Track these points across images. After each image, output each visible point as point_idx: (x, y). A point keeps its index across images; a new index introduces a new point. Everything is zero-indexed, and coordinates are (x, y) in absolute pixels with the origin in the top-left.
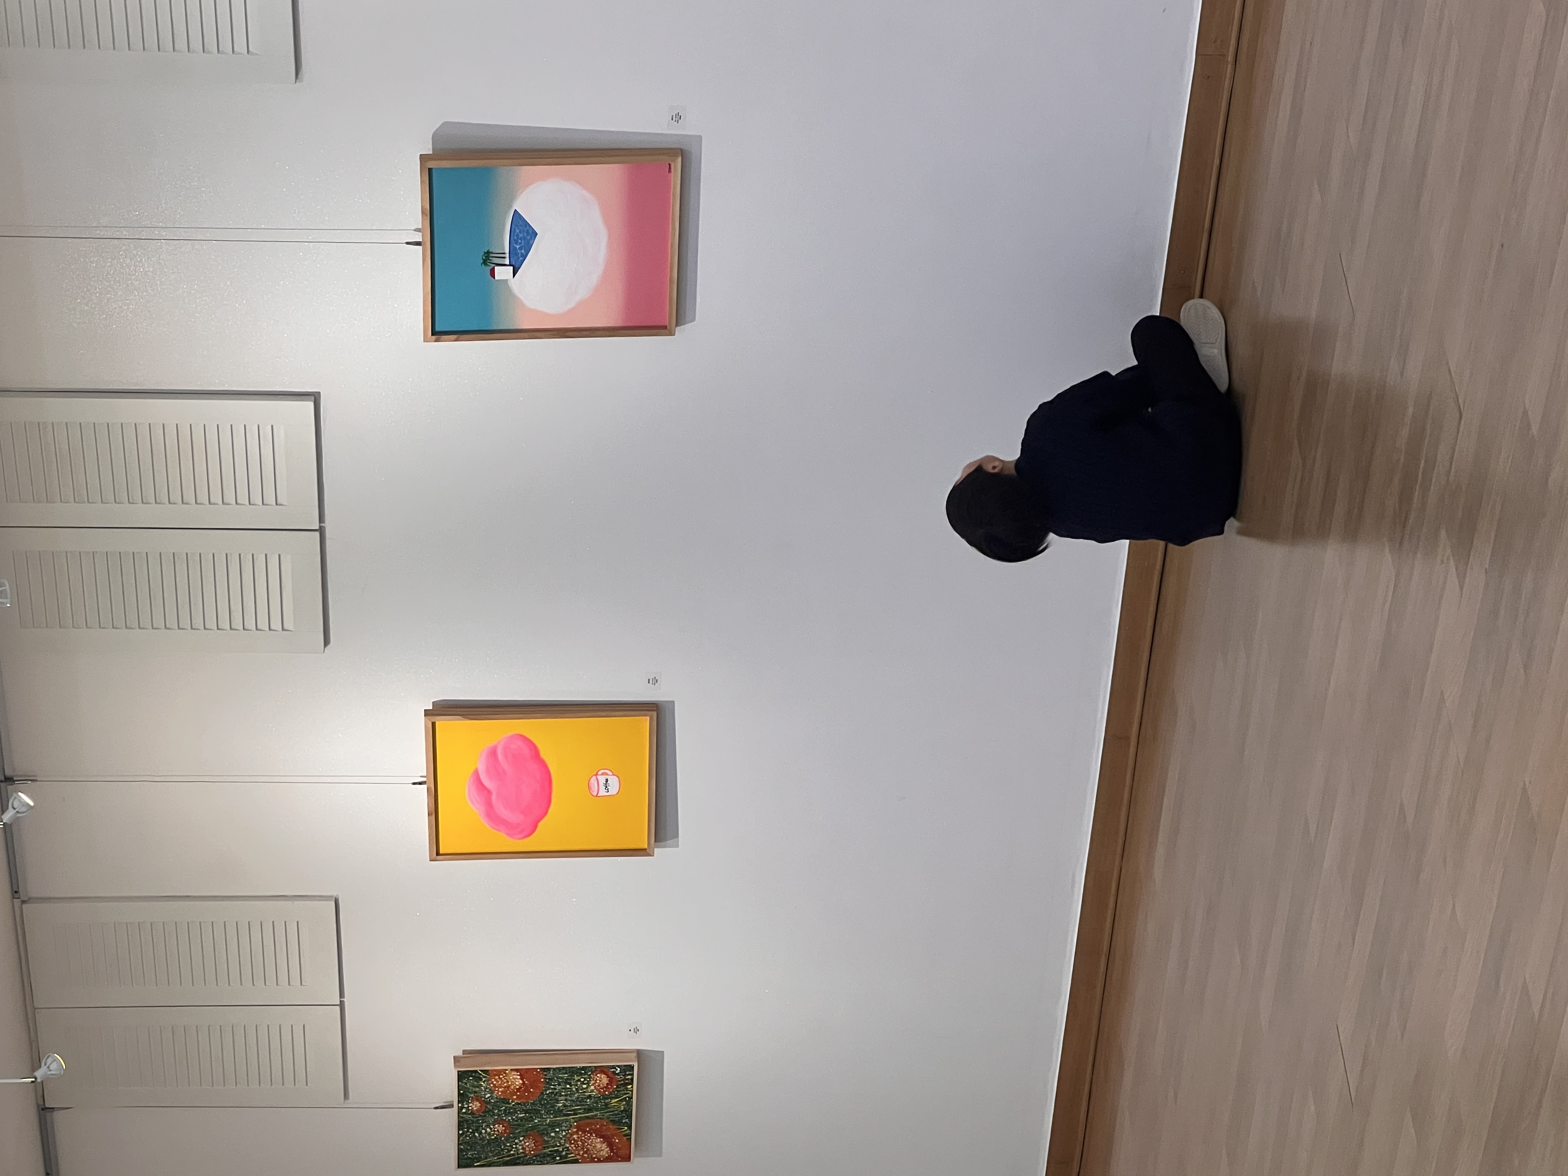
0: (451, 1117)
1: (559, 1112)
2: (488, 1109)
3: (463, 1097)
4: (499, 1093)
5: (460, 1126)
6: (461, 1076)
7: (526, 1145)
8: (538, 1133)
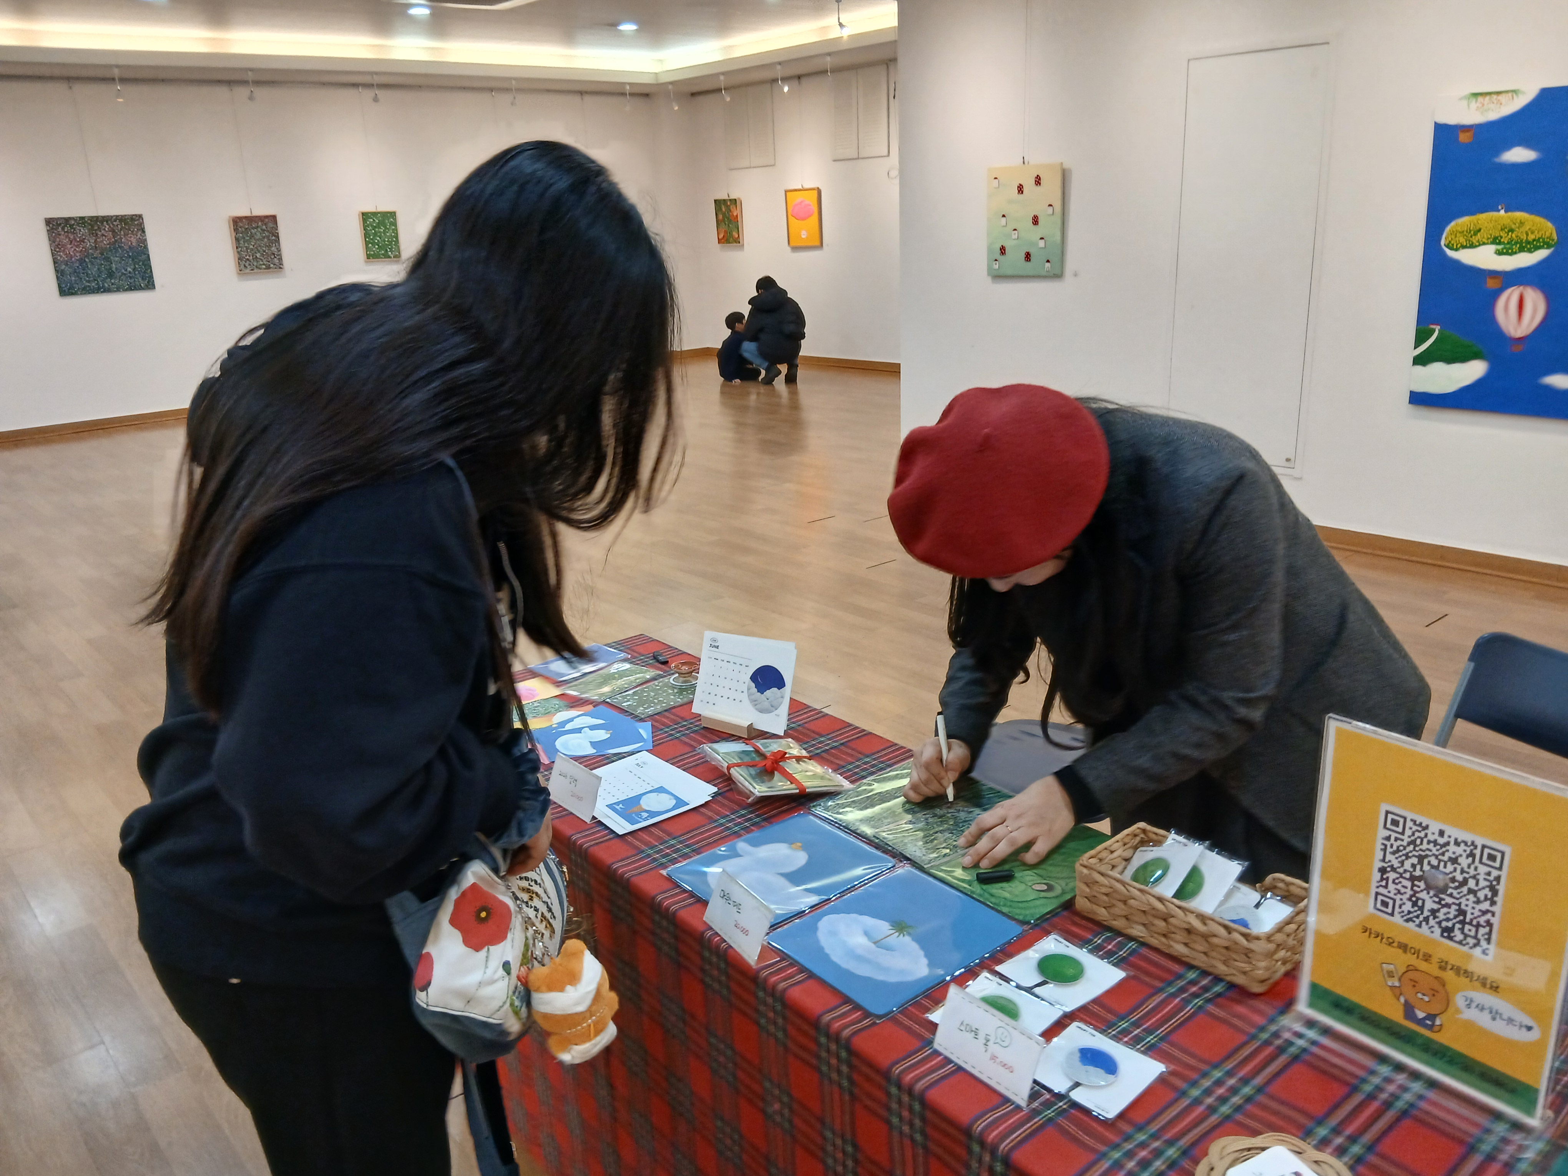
0: (726, 197)
1: (728, 225)
2: (728, 207)
3: (730, 200)
4: (732, 210)
5: (724, 200)
6: (735, 200)
7: (721, 217)
8: (723, 220)
